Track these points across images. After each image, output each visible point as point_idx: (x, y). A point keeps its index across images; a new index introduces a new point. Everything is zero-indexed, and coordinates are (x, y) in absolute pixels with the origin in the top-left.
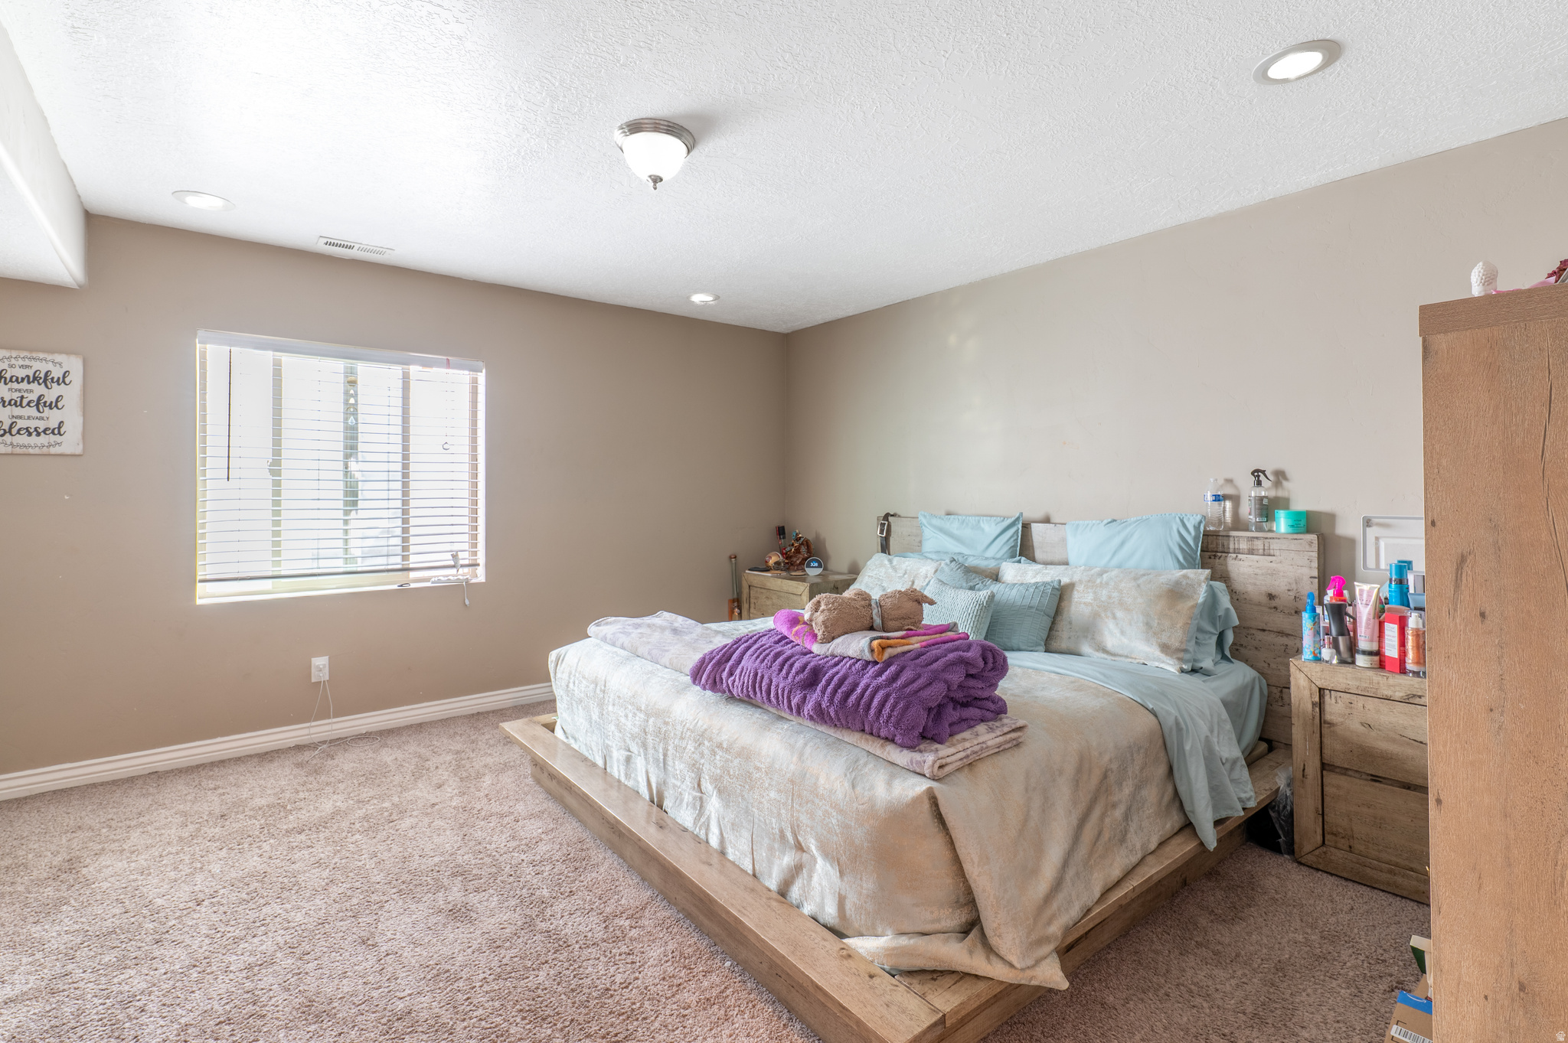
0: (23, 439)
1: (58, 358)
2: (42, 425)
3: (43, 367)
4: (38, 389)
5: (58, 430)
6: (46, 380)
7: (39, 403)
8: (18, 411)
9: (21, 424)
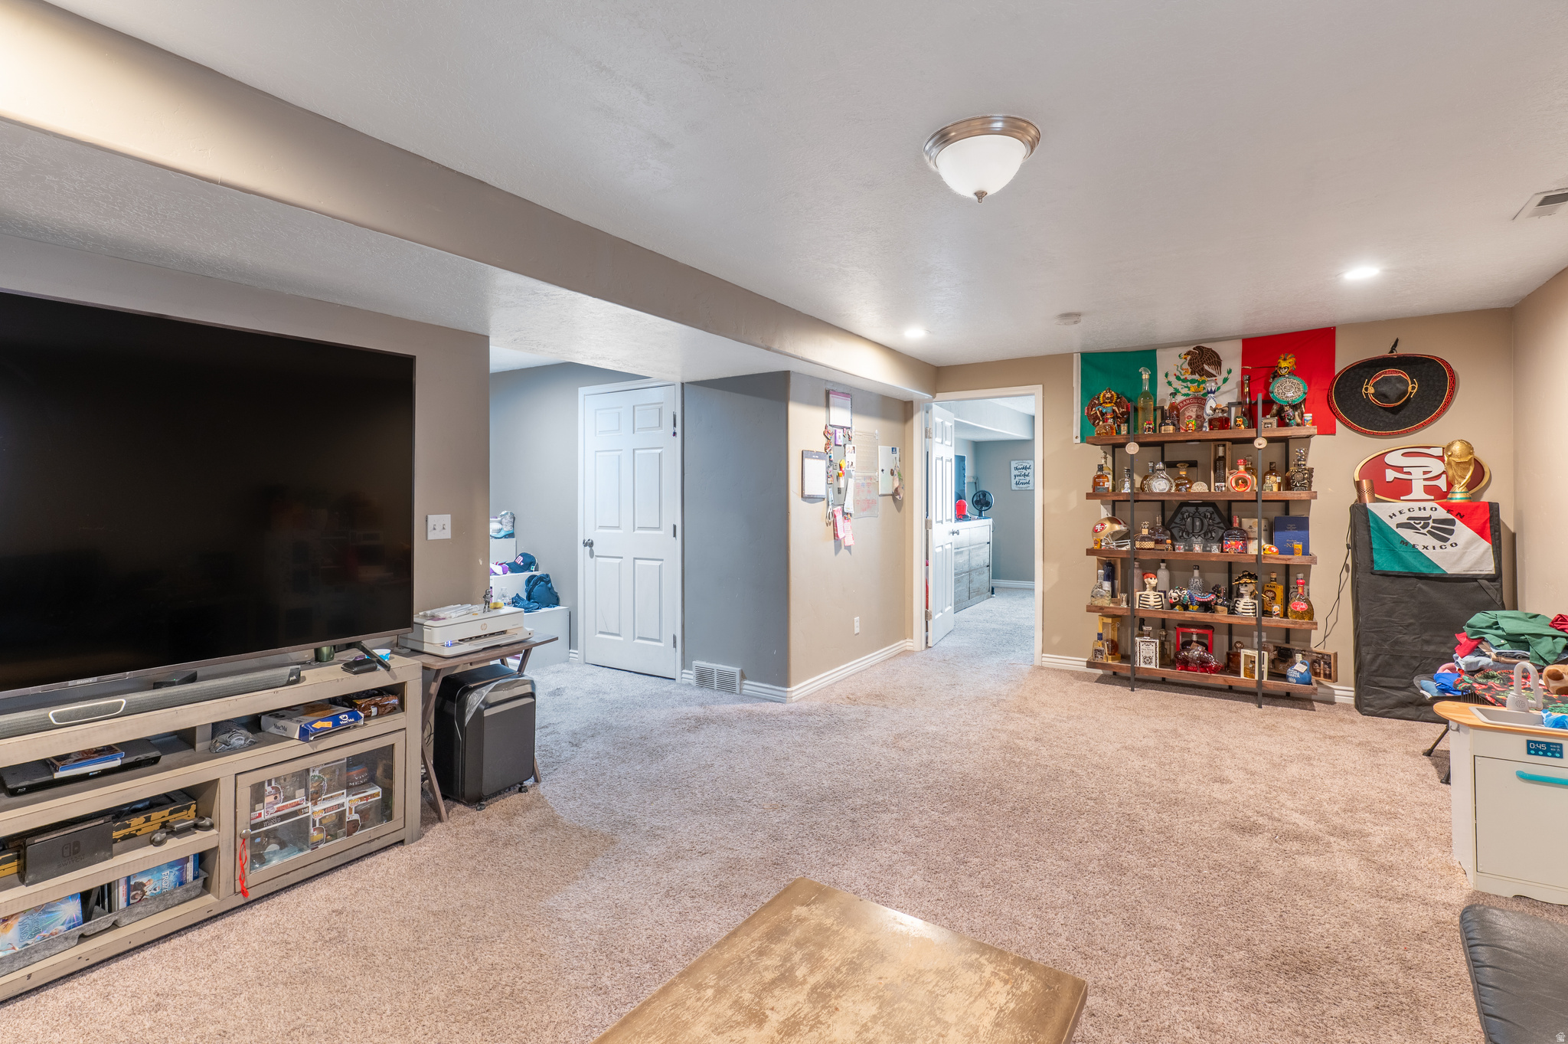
0: (1021, 486)
1: (1028, 461)
2: (1025, 481)
3: (1025, 464)
4: (1024, 471)
5: (1028, 483)
6: (1025, 468)
7: (1025, 475)
8: (1020, 478)
9: (1021, 481)
